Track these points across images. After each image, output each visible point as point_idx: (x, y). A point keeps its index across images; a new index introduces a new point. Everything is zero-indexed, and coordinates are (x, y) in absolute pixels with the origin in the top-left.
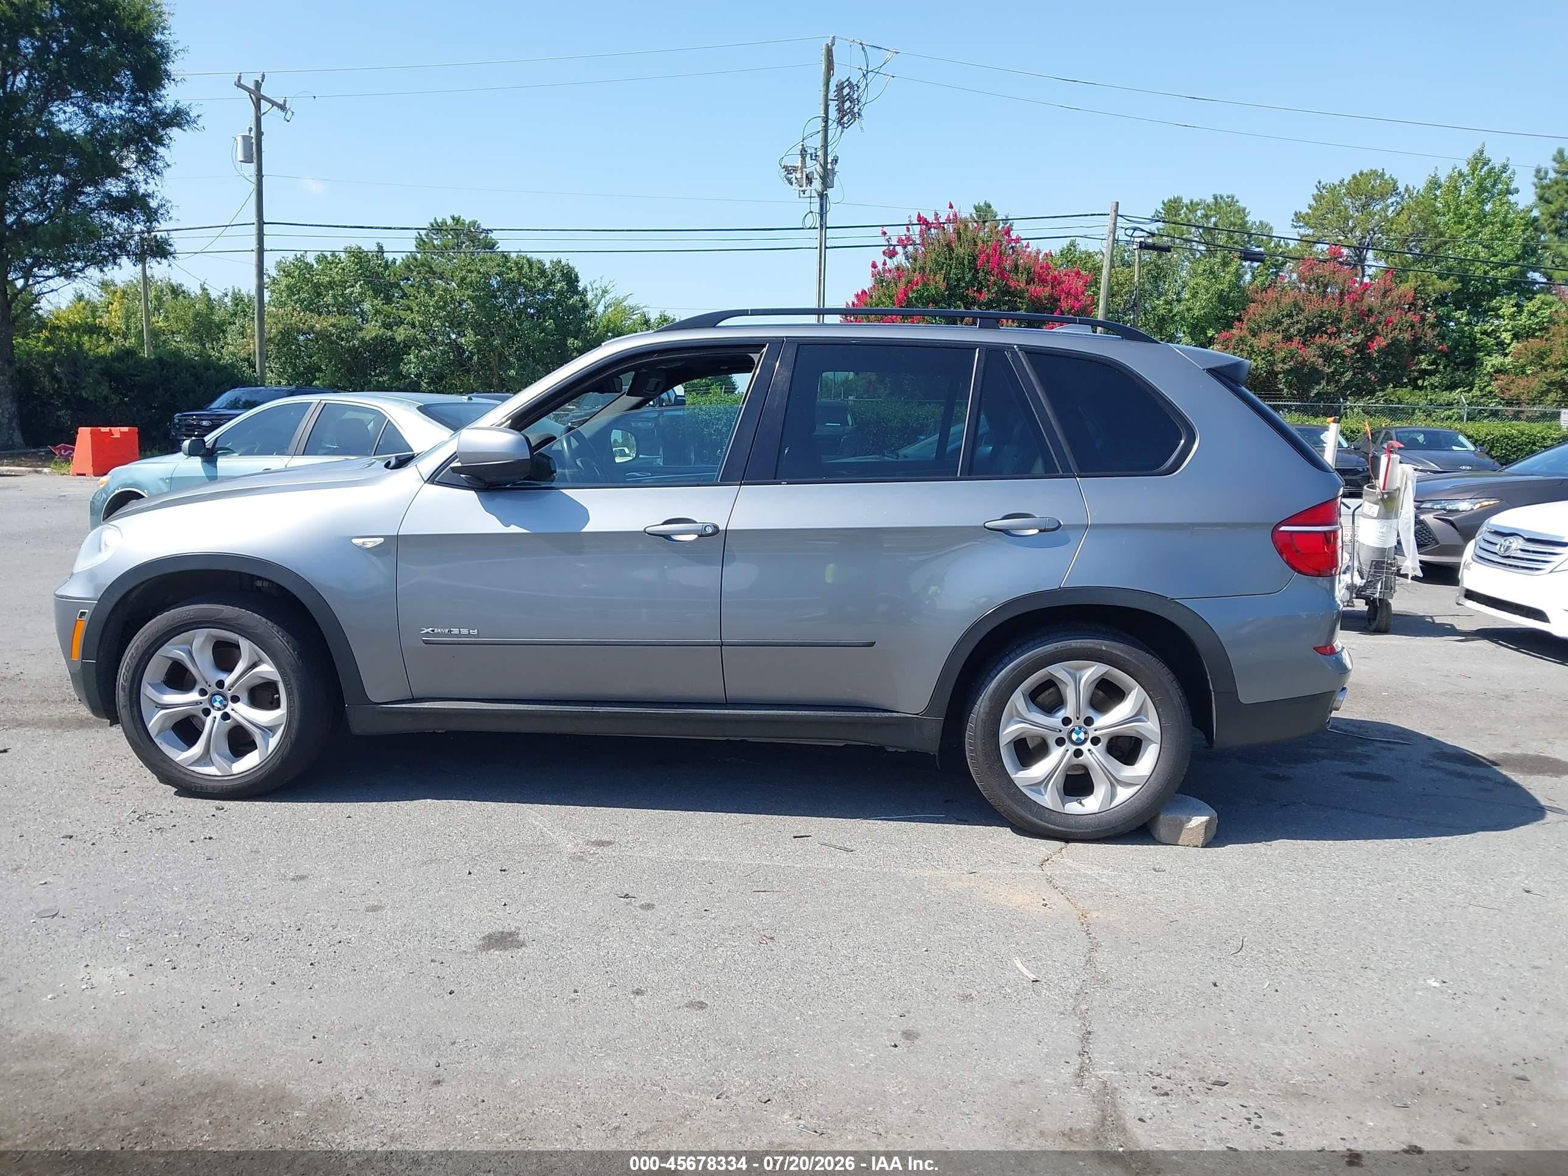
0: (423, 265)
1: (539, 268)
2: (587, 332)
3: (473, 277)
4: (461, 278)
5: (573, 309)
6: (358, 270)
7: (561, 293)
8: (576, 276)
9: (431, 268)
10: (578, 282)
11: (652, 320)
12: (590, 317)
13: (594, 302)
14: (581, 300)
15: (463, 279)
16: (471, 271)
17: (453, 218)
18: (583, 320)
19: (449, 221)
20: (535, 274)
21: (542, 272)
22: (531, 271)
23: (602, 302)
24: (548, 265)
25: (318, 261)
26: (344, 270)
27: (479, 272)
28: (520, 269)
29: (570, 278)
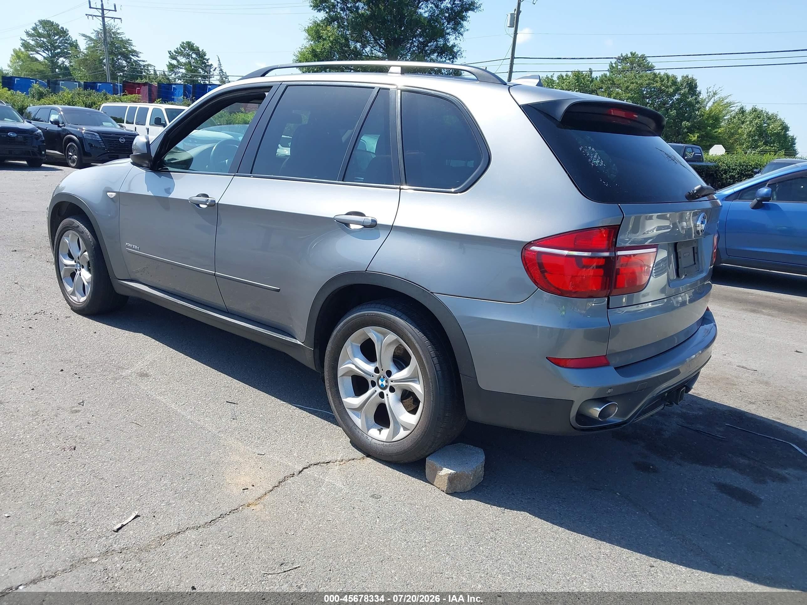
0: (609, 80)
1: (672, 80)
2: (695, 118)
3: (632, 86)
4: (627, 86)
5: (690, 105)
6: (576, 83)
7: (684, 95)
8: (696, 85)
9: (613, 81)
10: (696, 88)
11: (747, 111)
12: (699, 109)
13: (707, 100)
14: (696, 99)
15: (627, 87)
16: (632, 83)
17: (631, 53)
18: (694, 110)
19: (629, 55)
20: (670, 84)
21: (674, 83)
22: (668, 82)
23: (712, 100)
24: (679, 79)
25: (558, 78)
26: (569, 83)
27: (637, 83)
28: (662, 81)
29: (692, 86)
